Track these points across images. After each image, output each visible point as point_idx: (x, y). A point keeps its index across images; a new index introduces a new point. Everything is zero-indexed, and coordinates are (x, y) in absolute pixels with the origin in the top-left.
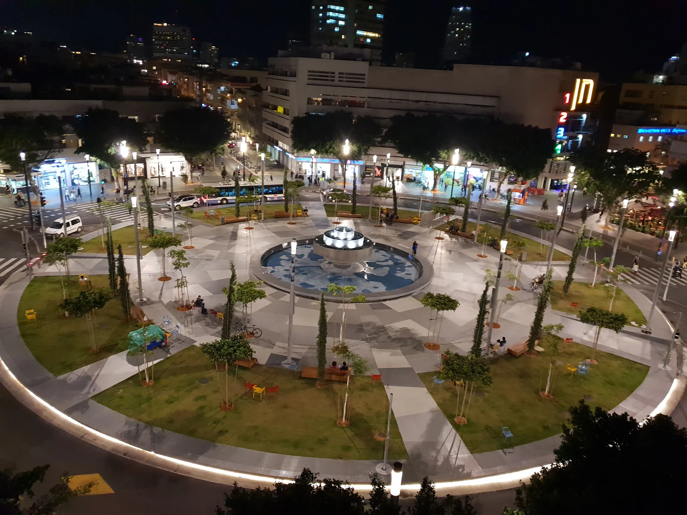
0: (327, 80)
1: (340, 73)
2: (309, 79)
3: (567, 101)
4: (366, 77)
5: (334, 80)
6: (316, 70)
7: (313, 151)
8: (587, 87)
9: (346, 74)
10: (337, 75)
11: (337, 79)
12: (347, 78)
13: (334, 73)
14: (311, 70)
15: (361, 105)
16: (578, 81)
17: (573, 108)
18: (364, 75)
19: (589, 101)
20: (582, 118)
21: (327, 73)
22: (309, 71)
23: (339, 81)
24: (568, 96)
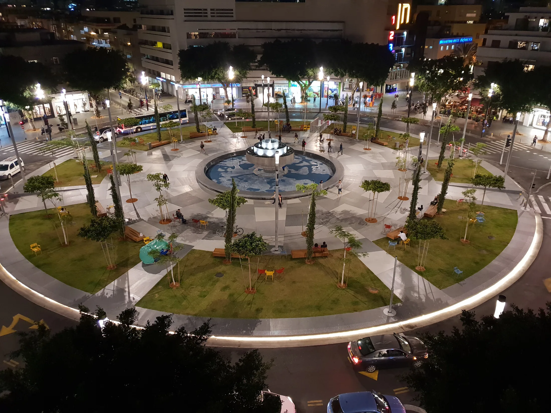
0: (201, 16)
1: (211, 10)
2: (185, 16)
3: (394, 23)
4: (234, 12)
5: (207, 16)
6: (192, 8)
7: (200, 79)
8: (406, 9)
9: (217, 10)
10: (209, 12)
11: (209, 14)
12: (217, 13)
13: (206, 10)
14: (185, 8)
15: (233, 36)
16: (400, 5)
17: (398, 27)
18: (232, 10)
19: (407, 21)
20: (403, 35)
21: (201, 10)
22: (185, 10)
23: (212, 16)
24: (394, 17)
